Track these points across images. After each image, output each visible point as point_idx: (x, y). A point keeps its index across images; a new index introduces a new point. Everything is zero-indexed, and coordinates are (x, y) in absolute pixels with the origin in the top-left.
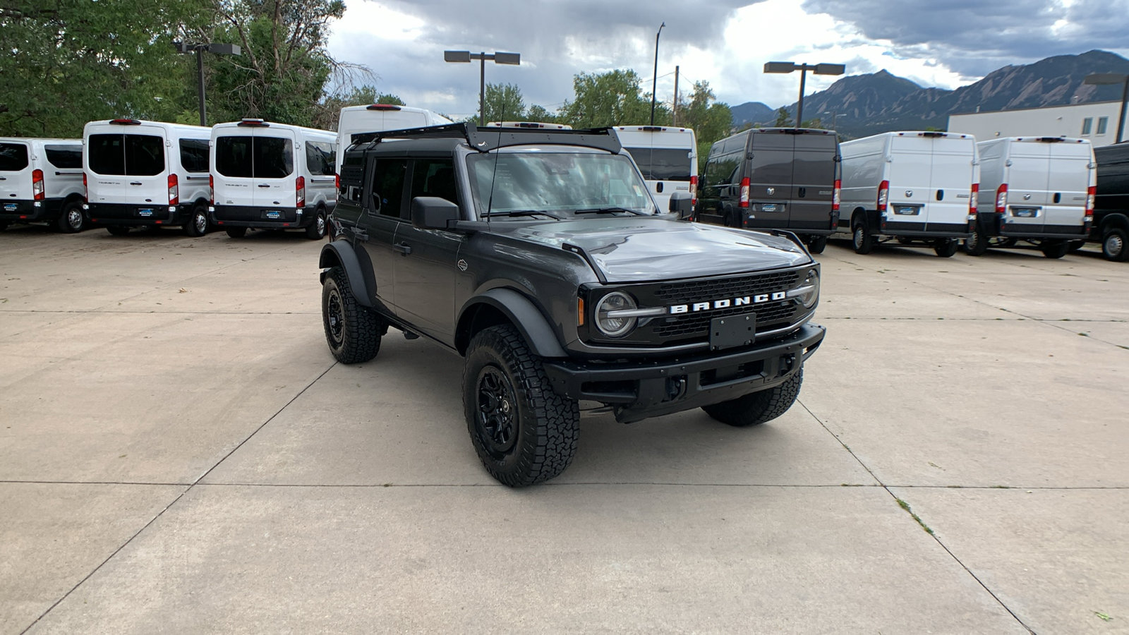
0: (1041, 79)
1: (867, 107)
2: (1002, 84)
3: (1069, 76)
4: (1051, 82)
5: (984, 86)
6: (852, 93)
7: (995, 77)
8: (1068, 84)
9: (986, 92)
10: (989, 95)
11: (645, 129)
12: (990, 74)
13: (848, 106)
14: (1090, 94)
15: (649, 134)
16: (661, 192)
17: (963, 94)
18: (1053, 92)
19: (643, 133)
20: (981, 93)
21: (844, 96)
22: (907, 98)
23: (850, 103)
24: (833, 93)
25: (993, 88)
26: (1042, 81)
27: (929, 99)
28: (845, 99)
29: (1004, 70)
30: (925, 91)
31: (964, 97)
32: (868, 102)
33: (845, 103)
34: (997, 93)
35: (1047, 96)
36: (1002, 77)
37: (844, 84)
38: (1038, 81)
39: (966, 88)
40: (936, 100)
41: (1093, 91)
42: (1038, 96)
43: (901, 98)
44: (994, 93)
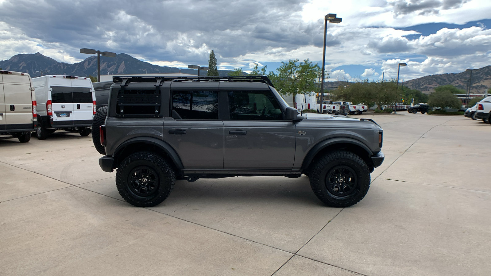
0: (106, 62)
1: (32, 69)
2: (92, 63)
3: (116, 62)
4: (110, 64)
5: (85, 63)
6: (23, 62)
7: (89, 60)
8: (116, 65)
9: (86, 66)
10: (87, 67)
11: (67, 77)
12: (86, 59)
13: (22, 68)
14: (124, 69)
15: (69, 80)
16: (79, 109)
17: (77, 66)
18: (111, 68)
19: (66, 79)
20: (84, 66)
21: (20, 63)
22: (52, 67)
23: (23, 67)
24: (13, 62)
25: (89, 65)
26: (106, 63)
27: (62, 67)
28: (20, 65)
29: (92, 58)
30: (60, 63)
31: (77, 68)
32: (33, 67)
33: (21, 66)
34: (90, 67)
35: (109, 69)
36: (91, 60)
37: (18, 57)
38: (105, 63)
39: (78, 63)
40: (65, 68)
41: (125, 68)
42: (106, 69)
43: (49, 66)
44: (89, 67)
